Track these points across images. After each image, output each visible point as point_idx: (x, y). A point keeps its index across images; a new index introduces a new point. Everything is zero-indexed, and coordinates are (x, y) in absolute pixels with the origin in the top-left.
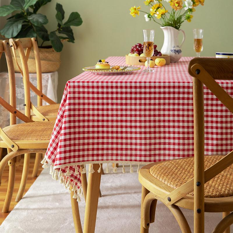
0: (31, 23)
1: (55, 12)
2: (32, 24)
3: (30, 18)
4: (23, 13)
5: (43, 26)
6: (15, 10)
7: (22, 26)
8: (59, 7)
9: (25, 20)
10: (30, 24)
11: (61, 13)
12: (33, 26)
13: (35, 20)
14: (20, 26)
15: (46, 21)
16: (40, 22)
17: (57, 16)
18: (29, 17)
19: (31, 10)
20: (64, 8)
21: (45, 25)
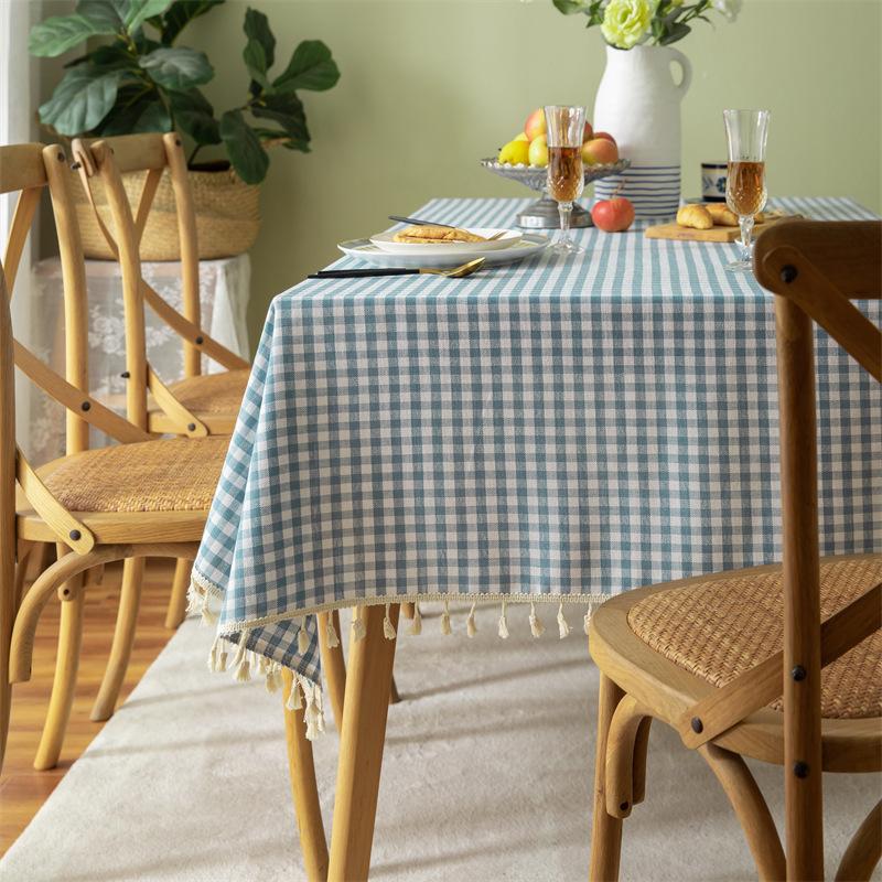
0: (151, 80)
1: (242, 40)
2: (155, 84)
3: (147, 63)
4: (124, 45)
5: (194, 91)
6: (95, 32)
7: (120, 91)
8: (257, 24)
9: (129, 69)
10: (149, 85)
11: (262, 43)
12: (160, 90)
13: (164, 69)
14: (111, 93)
15: (207, 72)
16: (184, 76)
17: (249, 54)
18: (145, 58)
19: (154, 34)
20: (274, 26)
21: (202, 89)
